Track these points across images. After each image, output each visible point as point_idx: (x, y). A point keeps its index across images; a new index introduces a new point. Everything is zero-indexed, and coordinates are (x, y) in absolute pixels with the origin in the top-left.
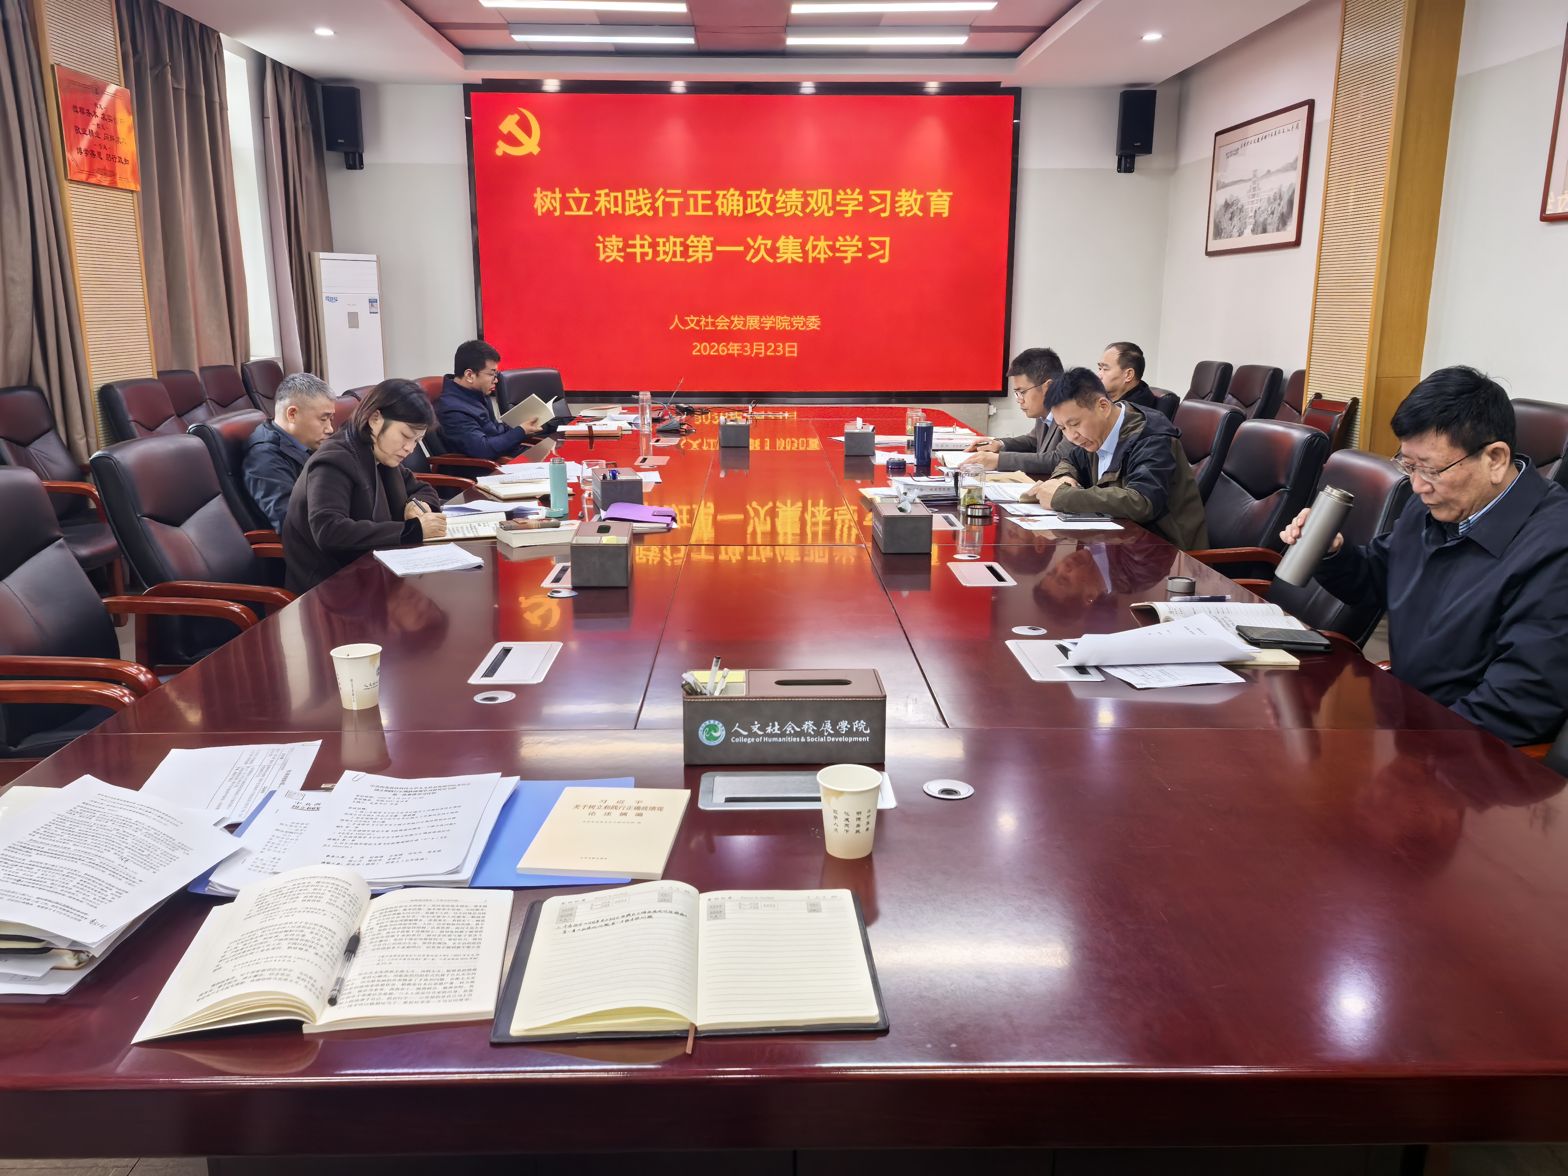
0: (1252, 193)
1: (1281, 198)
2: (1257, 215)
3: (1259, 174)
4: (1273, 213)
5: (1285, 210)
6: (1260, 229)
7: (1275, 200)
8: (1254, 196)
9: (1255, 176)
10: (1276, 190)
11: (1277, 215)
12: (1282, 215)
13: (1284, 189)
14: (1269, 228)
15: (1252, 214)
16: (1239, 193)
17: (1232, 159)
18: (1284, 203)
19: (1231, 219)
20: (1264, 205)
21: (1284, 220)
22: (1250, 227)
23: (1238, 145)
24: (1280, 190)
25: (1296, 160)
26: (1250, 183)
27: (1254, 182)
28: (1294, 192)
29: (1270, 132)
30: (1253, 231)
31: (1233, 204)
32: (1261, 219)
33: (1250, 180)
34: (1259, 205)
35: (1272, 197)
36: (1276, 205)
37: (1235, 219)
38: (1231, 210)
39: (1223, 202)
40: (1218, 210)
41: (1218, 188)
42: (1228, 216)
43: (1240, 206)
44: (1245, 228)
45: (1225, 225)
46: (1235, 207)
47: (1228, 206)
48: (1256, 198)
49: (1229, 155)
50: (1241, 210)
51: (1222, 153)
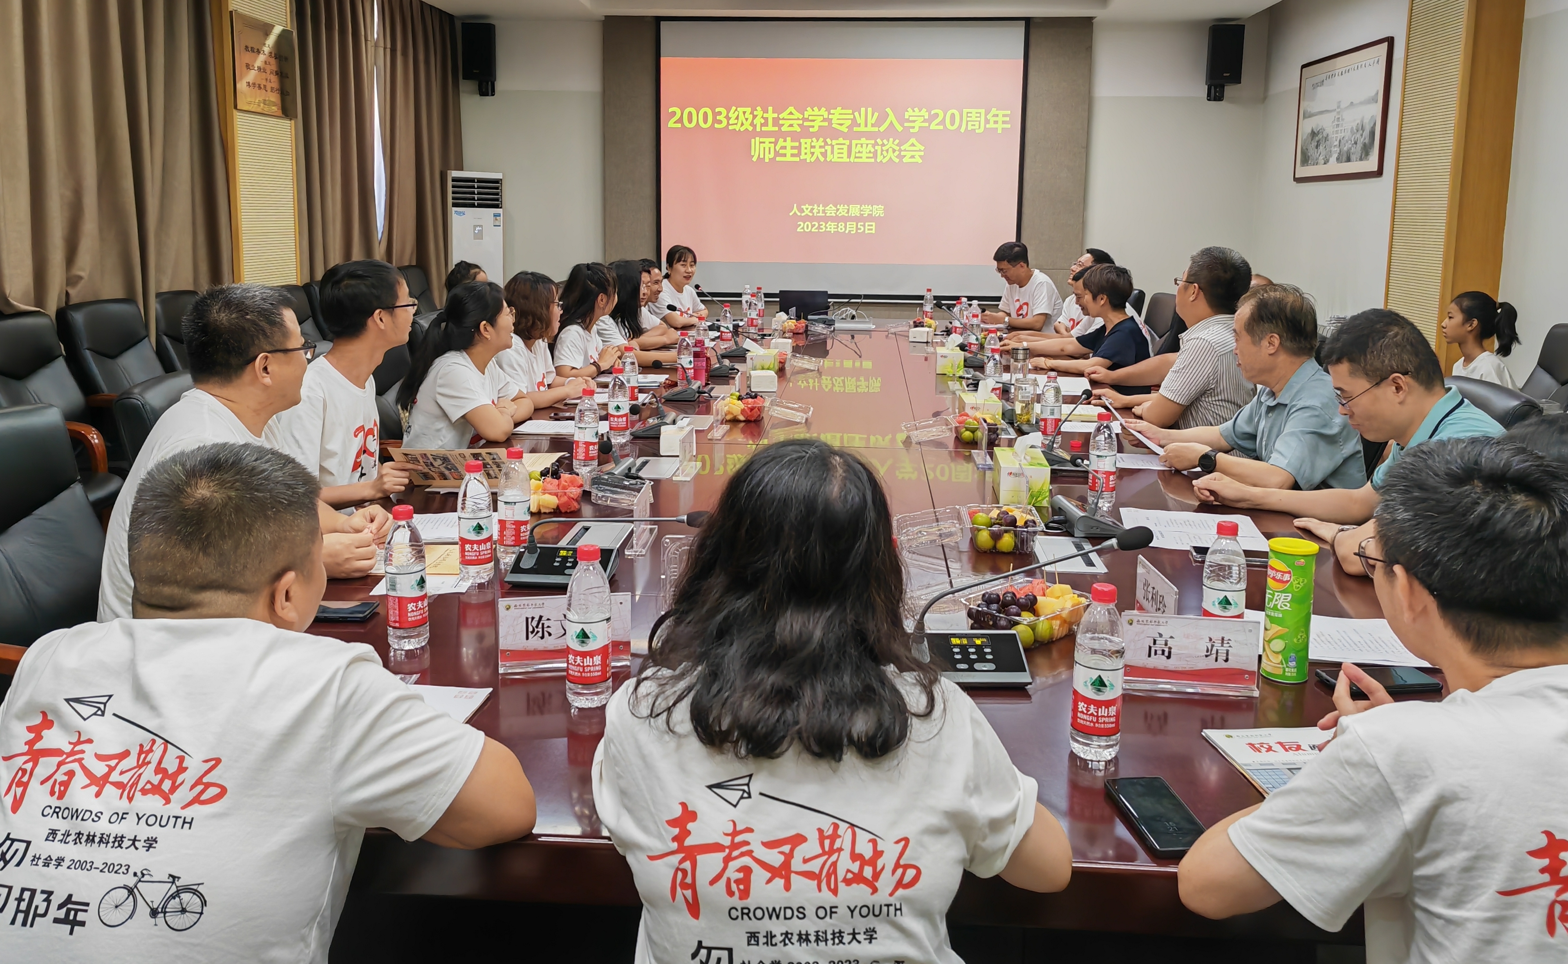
0: (1336, 123)
1: (1363, 129)
3: (1343, 106)
4: (1356, 143)
5: (1367, 141)
6: (1344, 158)
7: (1358, 131)
8: (1338, 125)
9: (1338, 107)
10: (1359, 121)
11: (1359, 146)
12: (1365, 145)
13: (1366, 121)
14: (1353, 157)
15: (1337, 143)
16: (1325, 123)
17: (1320, 89)
18: (1367, 133)
20: (1348, 135)
21: (1366, 151)
22: (1335, 156)
23: (1323, 76)
24: (1362, 122)
25: (1377, 93)
26: (1334, 114)
27: (1339, 113)
28: (1375, 124)
29: (1353, 66)
30: (1338, 159)
31: (1319, 133)
32: (1345, 149)
33: (1334, 111)
34: (1343, 135)
36: (1358, 135)
37: (1321, 148)
38: (1317, 138)
39: (1310, 131)
40: (1305, 137)
41: (1304, 117)
42: (1314, 144)
43: (1325, 135)
44: (1331, 156)
45: (1312, 152)
46: (1320, 136)
47: (1314, 134)
48: (1340, 129)
49: (1315, 86)
50: (1326, 139)
51: (1308, 84)
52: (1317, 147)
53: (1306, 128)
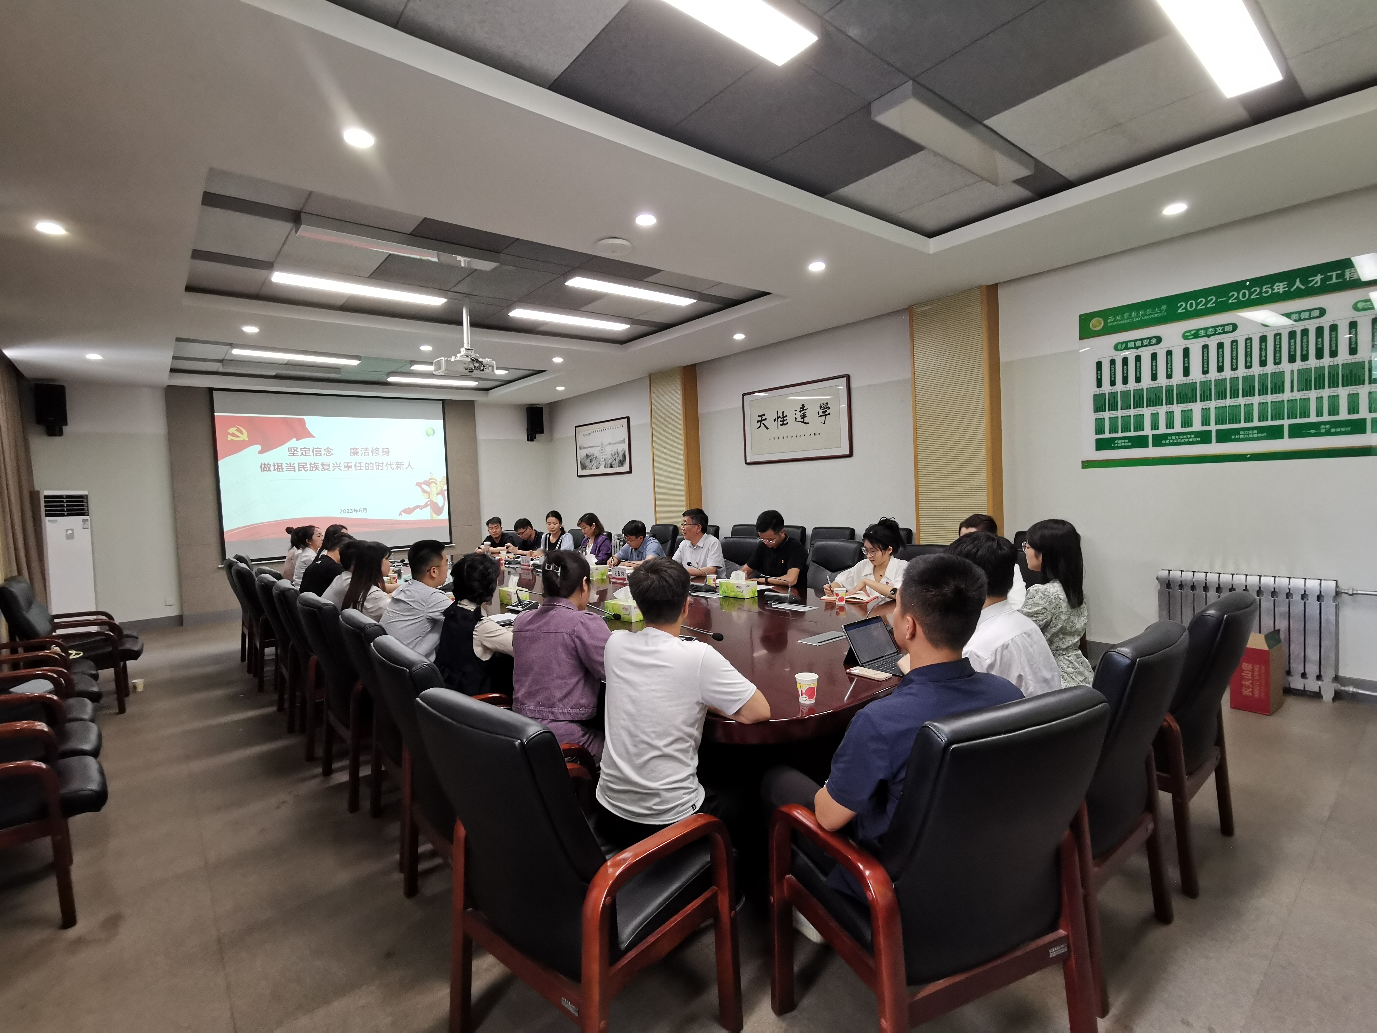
0: (600, 451)
2: (606, 461)
3: (604, 444)
4: (614, 459)
5: (621, 459)
6: (609, 466)
9: (602, 445)
10: (615, 451)
14: (614, 466)
15: (604, 460)
16: (594, 451)
17: (588, 437)
19: (591, 462)
20: (609, 456)
21: (621, 463)
22: (603, 465)
23: (589, 432)
27: (602, 447)
29: (607, 428)
30: (605, 467)
31: (591, 456)
32: (609, 462)
33: (599, 446)
34: (606, 456)
35: (612, 453)
37: (594, 462)
43: (595, 456)
44: (600, 466)
48: (603, 454)
49: (584, 435)
51: (579, 435)
53: (582, 453)
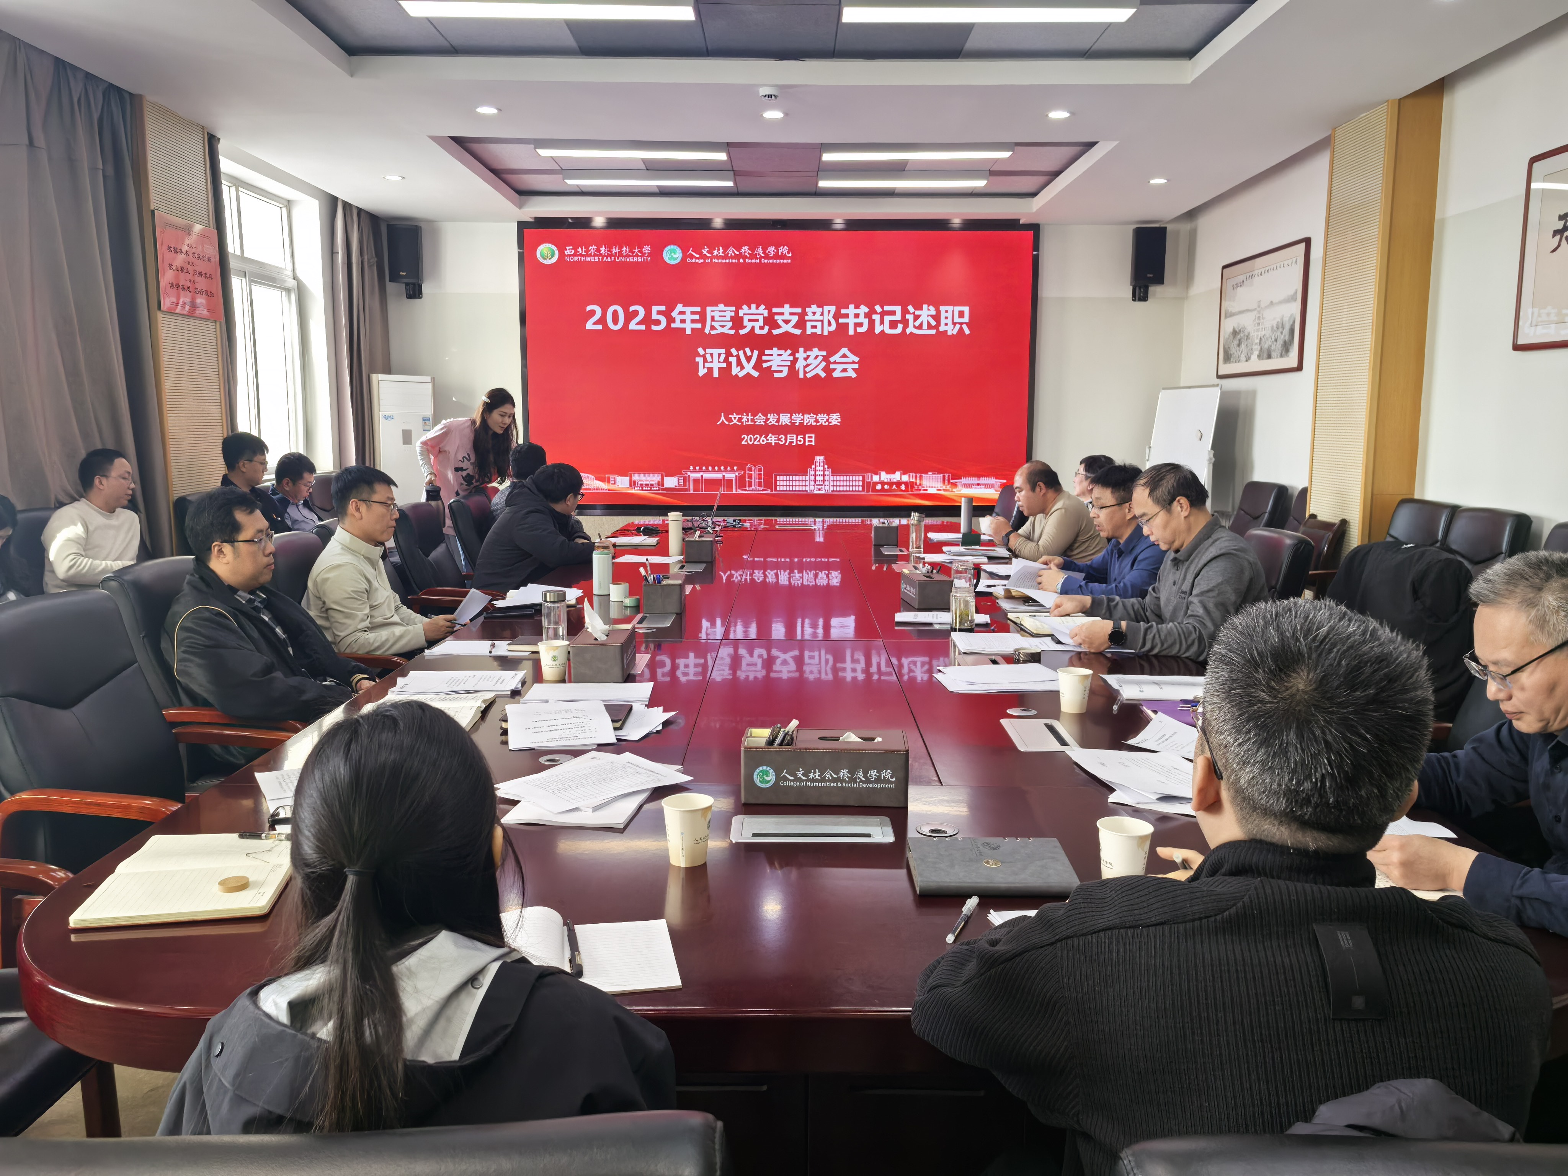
0: (1258, 322)
1: (1283, 328)
2: (1262, 342)
3: (1263, 305)
4: (1276, 340)
5: (1287, 338)
6: (1265, 355)
7: (1278, 328)
8: (1259, 324)
9: (1259, 306)
10: (1278, 320)
11: (1280, 342)
12: (1285, 342)
13: (1286, 319)
14: (1274, 354)
15: (1257, 341)
16: (1246, 322)
17: (1239, 289)
18: (1286, 331)
20: (1268, 333)
21: (1286, 348)
22: (1256, 353)
23: (1242, 278)
24: (1282, 319)
25: (1296, 293)
26: (1255, 313)
27: (1259, 312)
28: (1294, 322)
29: (1271, 267)
30: (1259, 357)
31: (1240, 332)
32: (1266, 346)
33: (1255, 310)
34: (1263, 333)
35: (1275, 326)
36: (1279, 333)
37: (1243, 346)
38: (1239, 337)
39: (1231, 330)
40: (1227, 336)
41: (1226, 317)
42: (1236, 342)
43: (1246, 334)
44: (1252, 354)
45: (1233, 350)
46: (1242, 335)
47: (1235, 333)
48: (1260, 327)
49: (1235, 287)
50: (1248, 337)
51: (1229, 285)
52: (1239, 345)
53: (1229, 325)
